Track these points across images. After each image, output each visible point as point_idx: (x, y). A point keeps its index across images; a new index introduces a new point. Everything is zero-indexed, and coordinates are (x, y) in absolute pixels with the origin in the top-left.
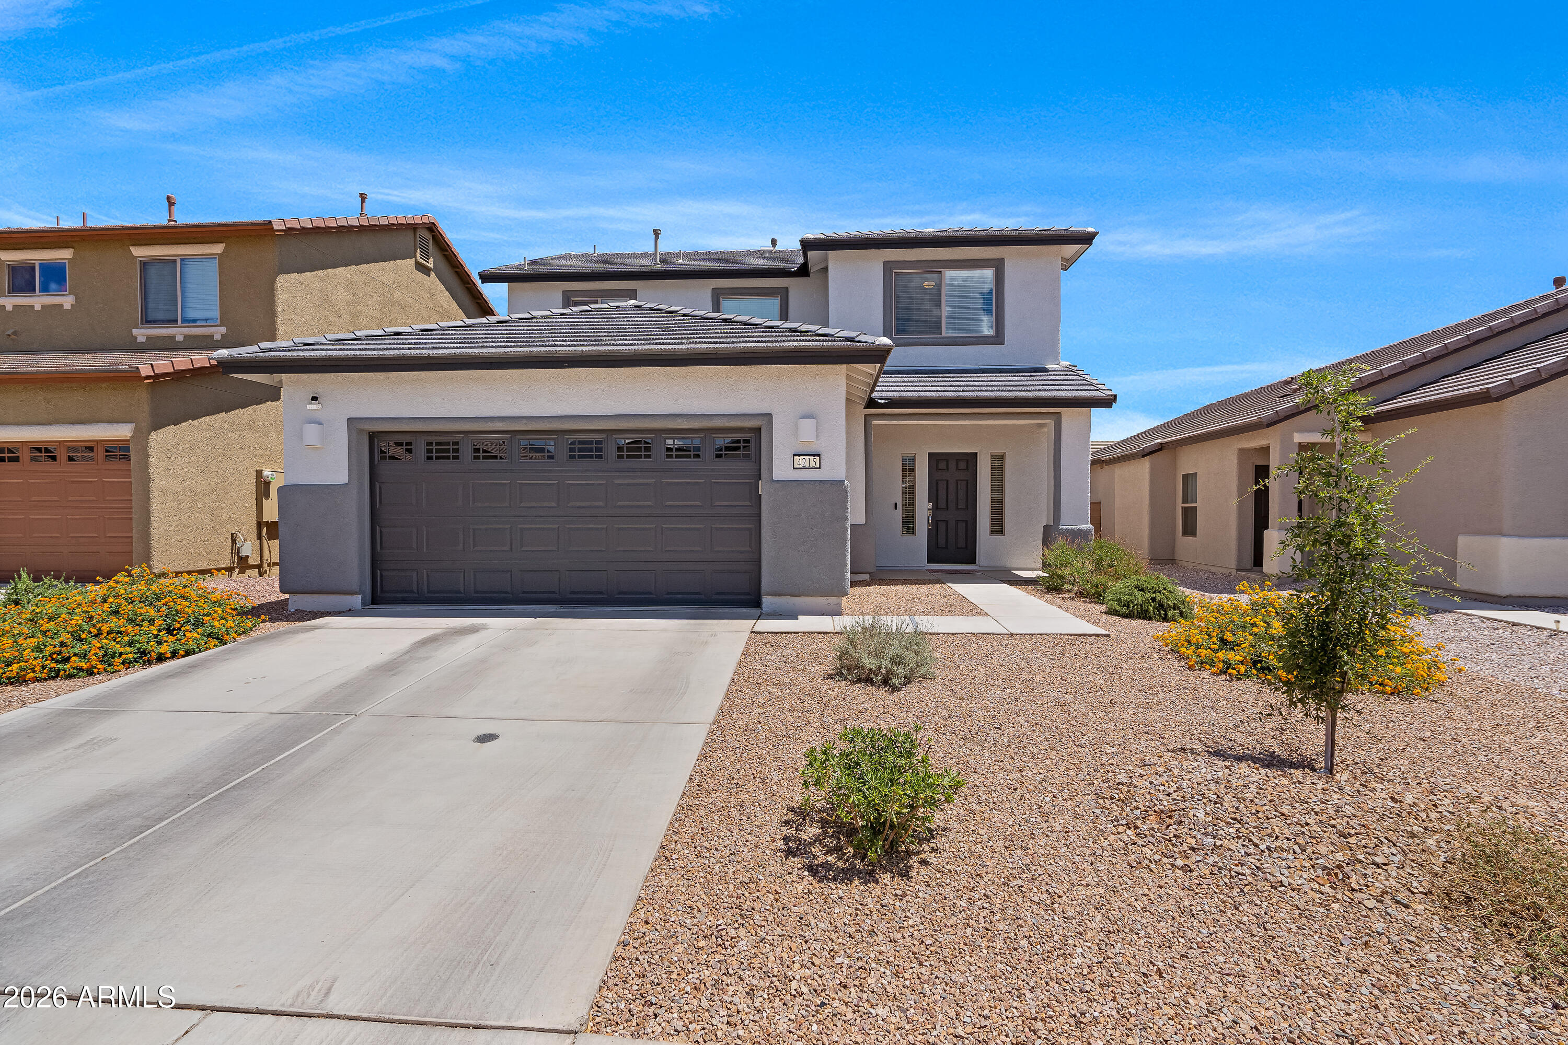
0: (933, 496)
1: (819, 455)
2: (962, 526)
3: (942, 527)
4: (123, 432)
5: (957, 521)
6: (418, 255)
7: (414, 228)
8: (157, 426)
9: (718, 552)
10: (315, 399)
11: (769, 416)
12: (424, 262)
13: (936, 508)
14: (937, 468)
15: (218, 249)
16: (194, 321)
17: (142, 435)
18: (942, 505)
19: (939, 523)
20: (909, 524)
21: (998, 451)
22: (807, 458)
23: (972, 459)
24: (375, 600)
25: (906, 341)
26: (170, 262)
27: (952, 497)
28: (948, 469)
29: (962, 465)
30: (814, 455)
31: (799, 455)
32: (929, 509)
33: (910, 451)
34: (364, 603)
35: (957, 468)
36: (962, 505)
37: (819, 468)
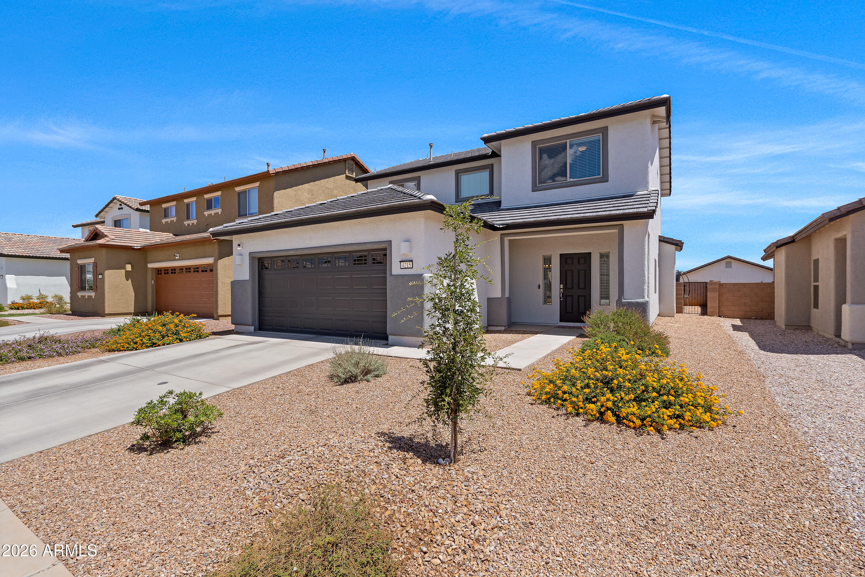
0: (563, 279)
1: (412, 261)
2: (582, 299)
3: (569, 299)
4: (210, 261)
5: (579, 296)
6: (347, 172)
7: (345, 160)
8: (220, 258)
9: (374, 311)
10: (239, 245)
11: (390, 242)
12: (350, 175)
13: (565, 288)
14: (566, 263)
15: (257, 184)
16: (252, 214)
17: (216, 261)
18: (569, 286)
19: (568, 297)
20: (547, 299)
21: (604, 251)
22: (406, 263)
23: (588, 255)
24: (260, 329)
25: (544, 187)
26: (244, 192)
27: (576, 281)
28: (573, 263)
29: (582, 260)
30: (409, 261)
31: (403, 261)
32: (560, 289)
33: (547, 253)
34: (255, 330)
35: (579, 263)
36: (582, 285)
37: (412, 268)
